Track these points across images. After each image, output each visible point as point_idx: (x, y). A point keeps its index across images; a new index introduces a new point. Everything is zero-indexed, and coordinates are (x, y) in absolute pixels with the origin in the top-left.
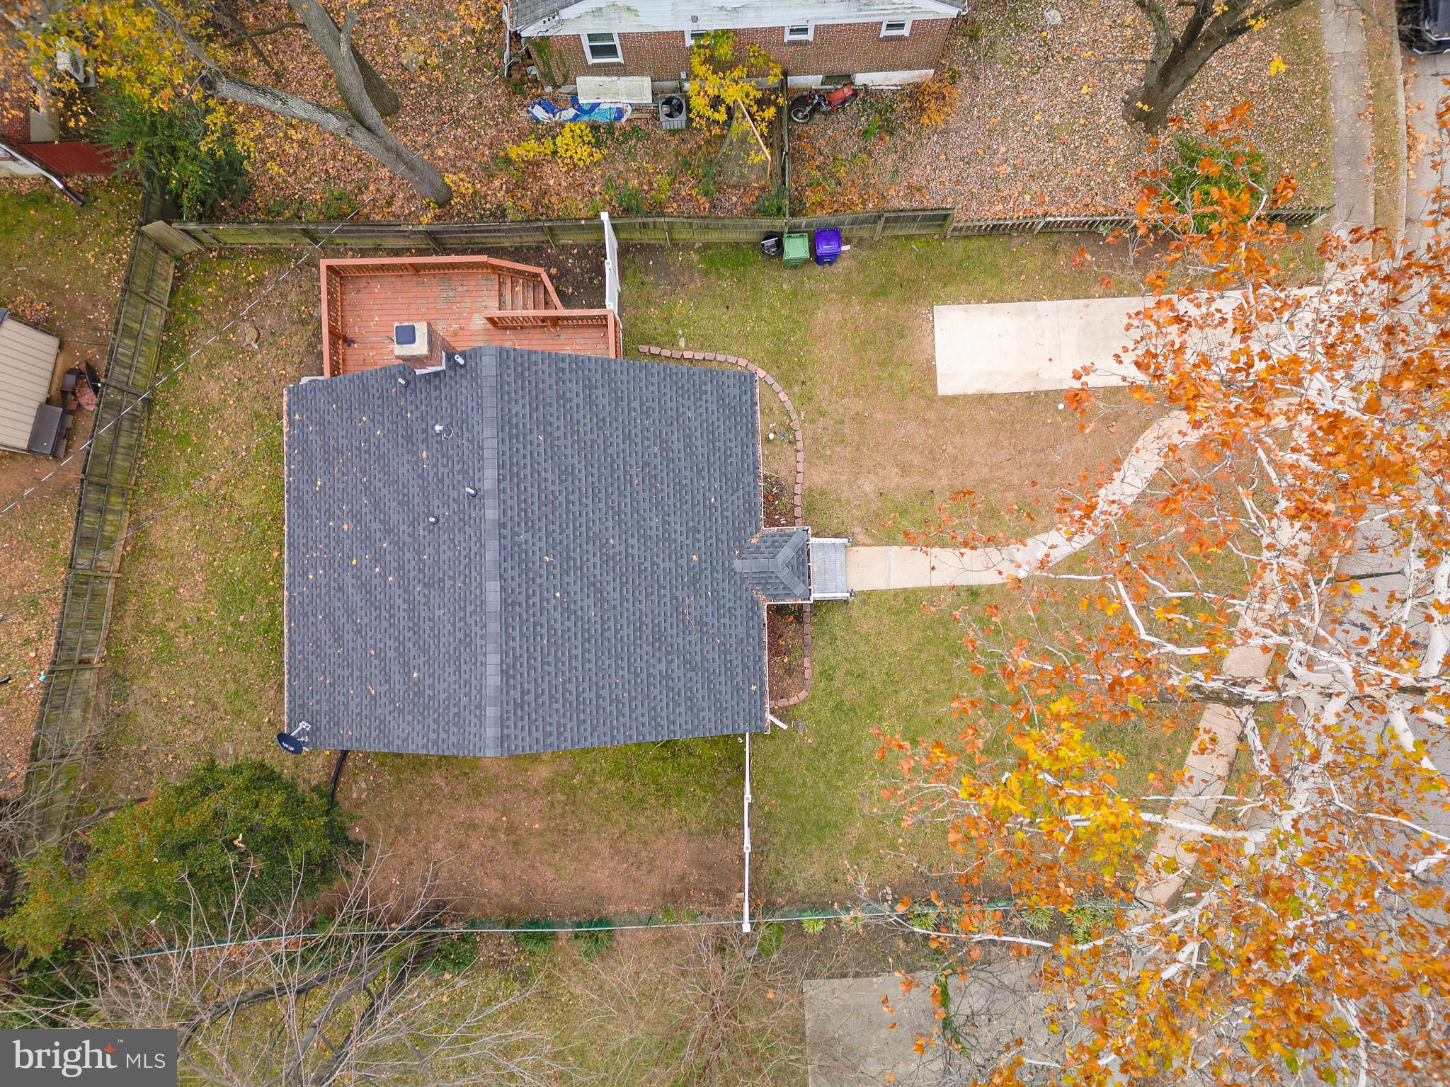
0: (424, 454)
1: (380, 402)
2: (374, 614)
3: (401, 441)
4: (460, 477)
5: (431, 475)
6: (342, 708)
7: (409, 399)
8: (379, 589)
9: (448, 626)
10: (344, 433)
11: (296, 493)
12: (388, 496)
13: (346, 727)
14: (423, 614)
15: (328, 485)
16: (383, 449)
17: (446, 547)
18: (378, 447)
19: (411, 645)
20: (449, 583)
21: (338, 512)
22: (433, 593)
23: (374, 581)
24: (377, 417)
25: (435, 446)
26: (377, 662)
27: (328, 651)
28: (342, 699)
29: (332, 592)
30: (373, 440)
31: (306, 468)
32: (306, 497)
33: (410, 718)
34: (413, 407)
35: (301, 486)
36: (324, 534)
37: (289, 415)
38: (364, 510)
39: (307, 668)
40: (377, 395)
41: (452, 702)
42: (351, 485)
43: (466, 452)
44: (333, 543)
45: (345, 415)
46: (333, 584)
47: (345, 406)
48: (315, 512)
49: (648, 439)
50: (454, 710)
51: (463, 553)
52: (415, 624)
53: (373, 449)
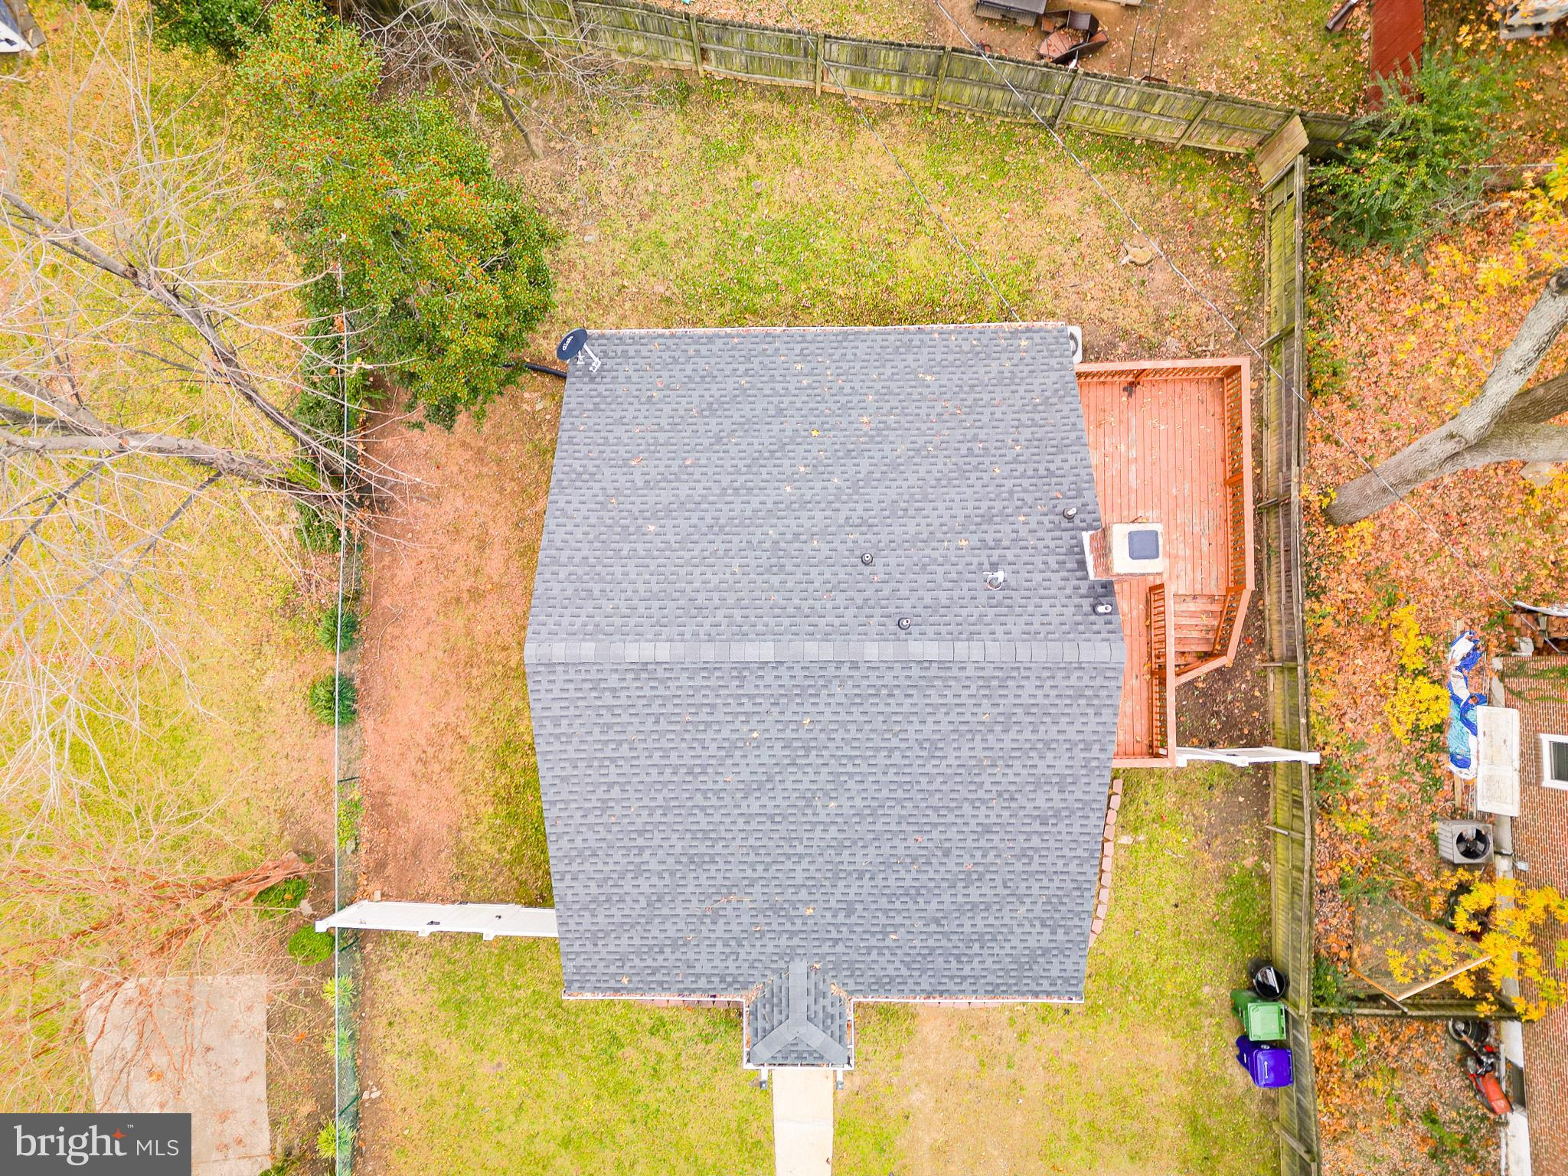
0: (964, 543)
1: (1042, 472)
2: (741, 464)
3: (985, 505)
4: (928, 601)
5: (936, 554)
6: (618, 415)
7: (1046, 519)
8: (775, 471)
9: (715, 580)
10: (999, 415)
11: (916, 343)
12: (905, 484)
13: (590, 422)
14: (735, 539)
15: (926, 391)
16: (973, 476)
17: (827, 576)
18: (976, 469)
19: (694, 521)
20: (775, 580)
21: (887, 406)
22: (765, 555)
23: (786, 463)
24: (1021, 468)
25: (975, 561)
26: (675, 469)
27: (696, 394)
28: (629, 415)
29: (775, 400)
30: (987, 460)
31: (951, 357)
32: (910, 358)
33: (593, 520)
34: (1033, 525)
35: (925, 350)
36: (858, 385)
37: (1028, 330)
38: (887, 447)
39: (675, 361)
40: (1052, 467)
41: (608, 587)
42: (924, 427)
43: (964, 612)
44: (843, 400)
45: (1024, 417)
46: (786, 400)
47: (1037, 417)
48: (888, 372)
49: (984, 856)
50: (596, 589)
51: (818, 605)
52: (722, 527)
53: (974, 461)
